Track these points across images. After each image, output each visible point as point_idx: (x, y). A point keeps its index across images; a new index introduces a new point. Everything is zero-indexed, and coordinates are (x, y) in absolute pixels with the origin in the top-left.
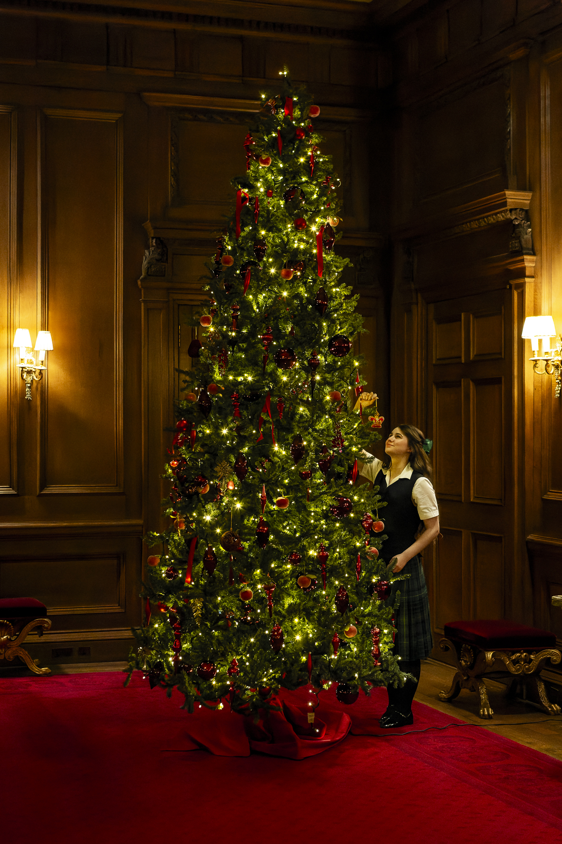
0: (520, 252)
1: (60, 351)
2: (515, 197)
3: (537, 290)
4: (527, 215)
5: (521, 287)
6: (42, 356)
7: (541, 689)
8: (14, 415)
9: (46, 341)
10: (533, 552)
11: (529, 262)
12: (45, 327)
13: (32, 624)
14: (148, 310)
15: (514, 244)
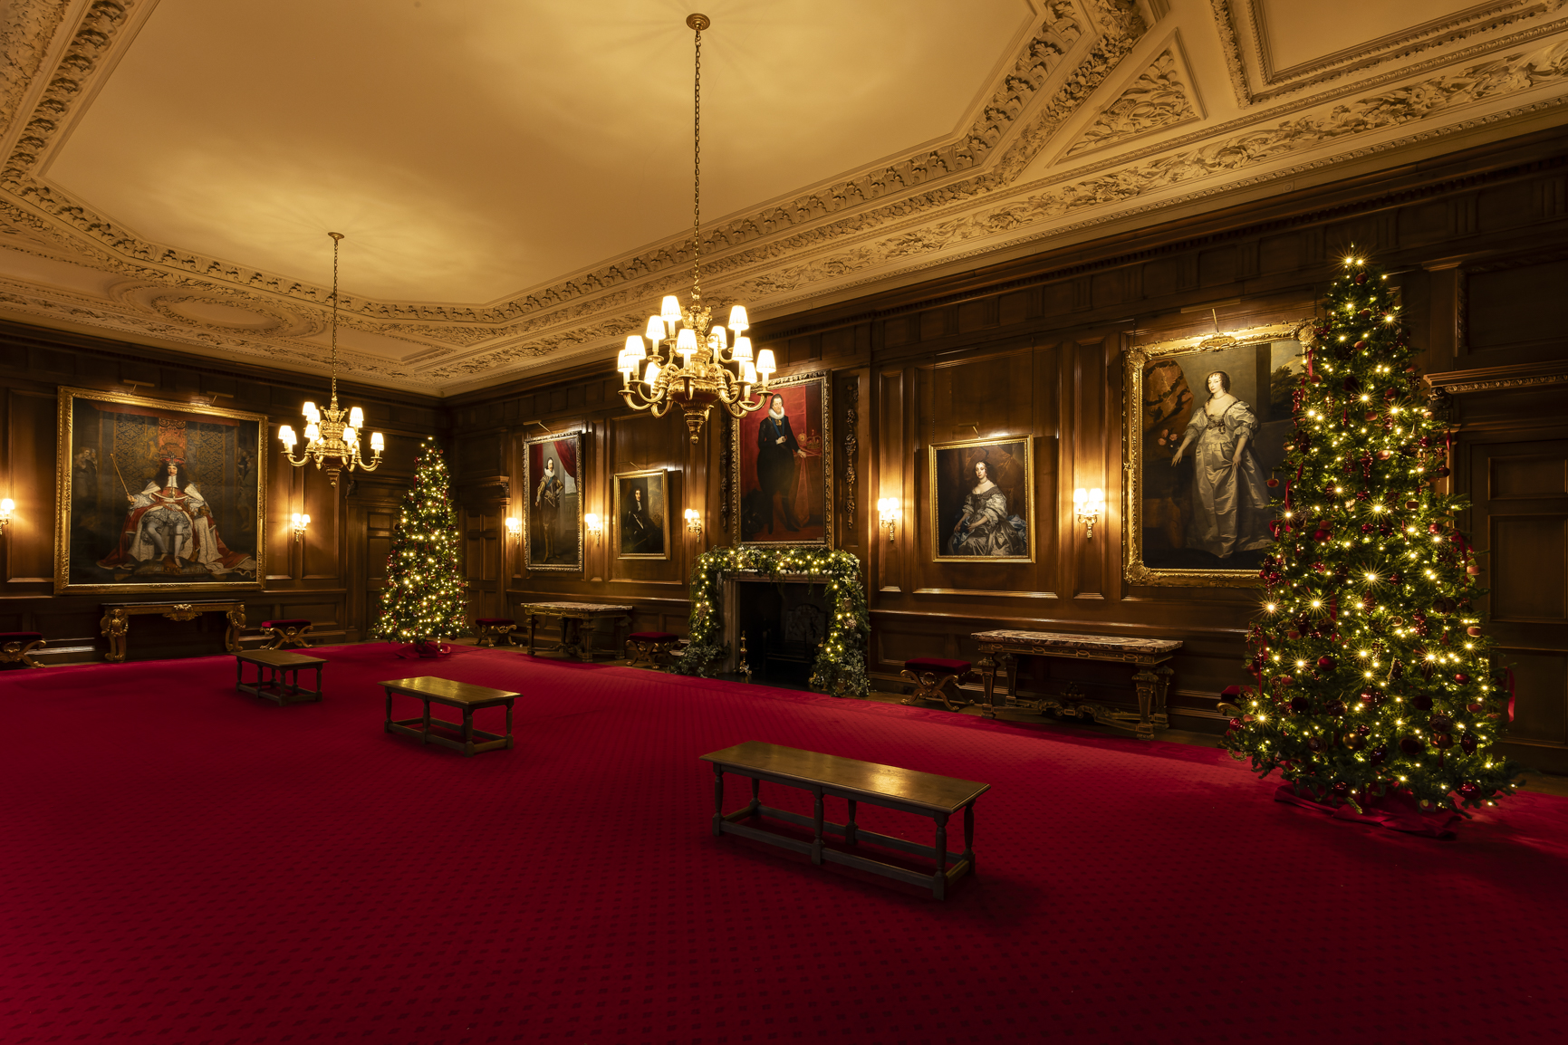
0: (505, 496)
1: (314, 524)
2: (503, 478)
3: (510, 509)
4: (507, 484)
5: (505, 508)
6: (305, 525)
7: (510, 639)
8: (291, 548)
9: (307, 519)
10: (508, 595)
11: (508, 500)
12: (305, 513)
13: (304, 629)
14: (350, 508)
15: (502, 494)
